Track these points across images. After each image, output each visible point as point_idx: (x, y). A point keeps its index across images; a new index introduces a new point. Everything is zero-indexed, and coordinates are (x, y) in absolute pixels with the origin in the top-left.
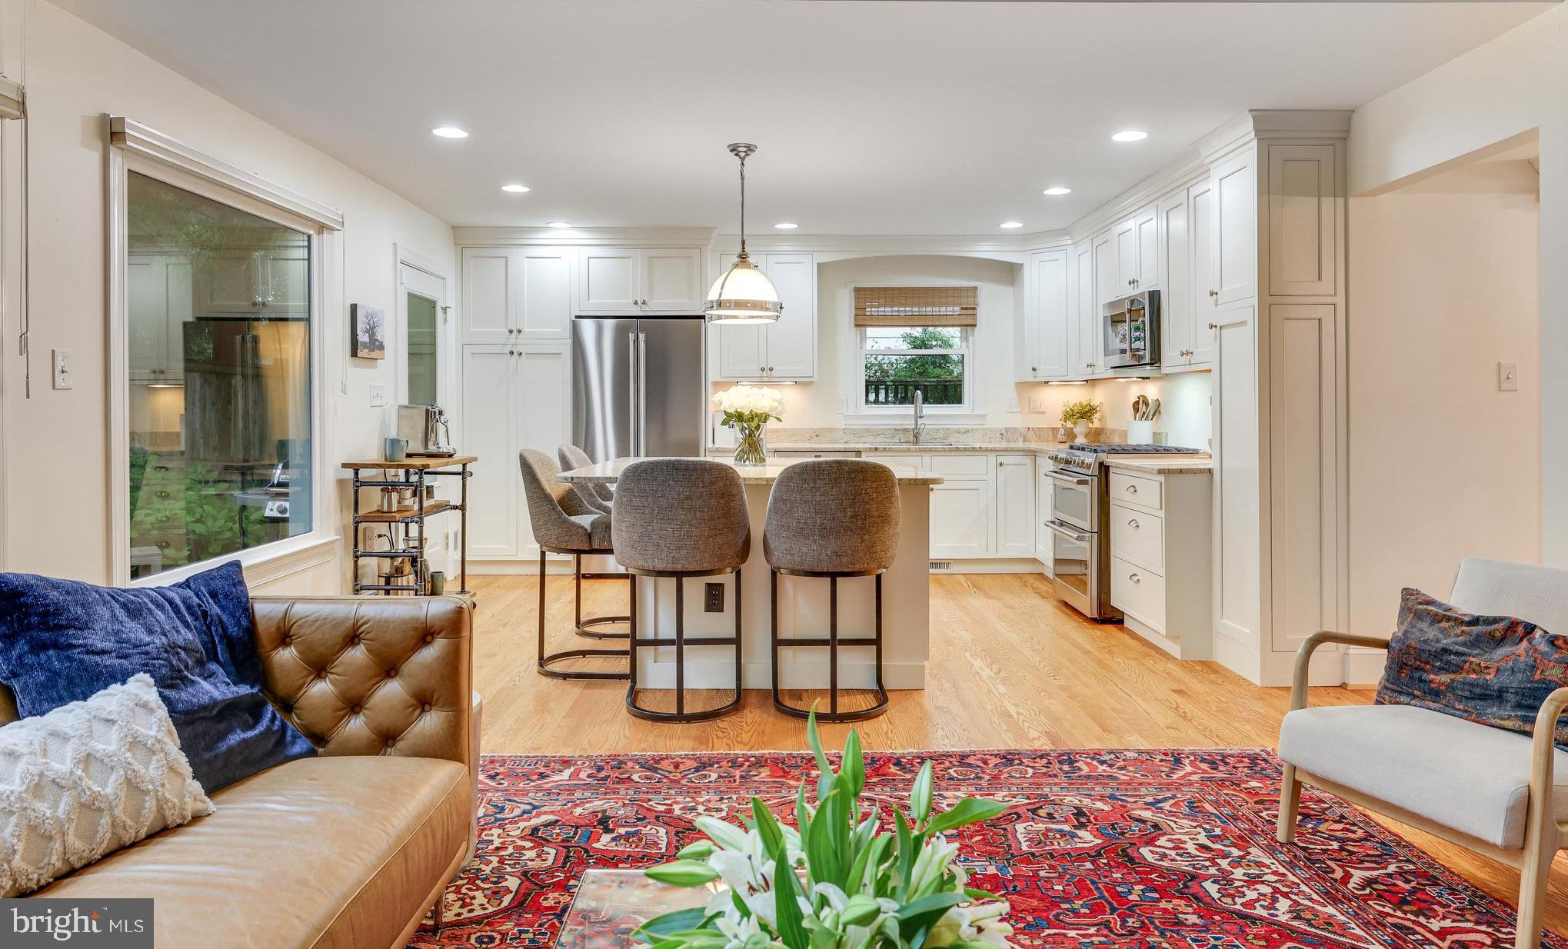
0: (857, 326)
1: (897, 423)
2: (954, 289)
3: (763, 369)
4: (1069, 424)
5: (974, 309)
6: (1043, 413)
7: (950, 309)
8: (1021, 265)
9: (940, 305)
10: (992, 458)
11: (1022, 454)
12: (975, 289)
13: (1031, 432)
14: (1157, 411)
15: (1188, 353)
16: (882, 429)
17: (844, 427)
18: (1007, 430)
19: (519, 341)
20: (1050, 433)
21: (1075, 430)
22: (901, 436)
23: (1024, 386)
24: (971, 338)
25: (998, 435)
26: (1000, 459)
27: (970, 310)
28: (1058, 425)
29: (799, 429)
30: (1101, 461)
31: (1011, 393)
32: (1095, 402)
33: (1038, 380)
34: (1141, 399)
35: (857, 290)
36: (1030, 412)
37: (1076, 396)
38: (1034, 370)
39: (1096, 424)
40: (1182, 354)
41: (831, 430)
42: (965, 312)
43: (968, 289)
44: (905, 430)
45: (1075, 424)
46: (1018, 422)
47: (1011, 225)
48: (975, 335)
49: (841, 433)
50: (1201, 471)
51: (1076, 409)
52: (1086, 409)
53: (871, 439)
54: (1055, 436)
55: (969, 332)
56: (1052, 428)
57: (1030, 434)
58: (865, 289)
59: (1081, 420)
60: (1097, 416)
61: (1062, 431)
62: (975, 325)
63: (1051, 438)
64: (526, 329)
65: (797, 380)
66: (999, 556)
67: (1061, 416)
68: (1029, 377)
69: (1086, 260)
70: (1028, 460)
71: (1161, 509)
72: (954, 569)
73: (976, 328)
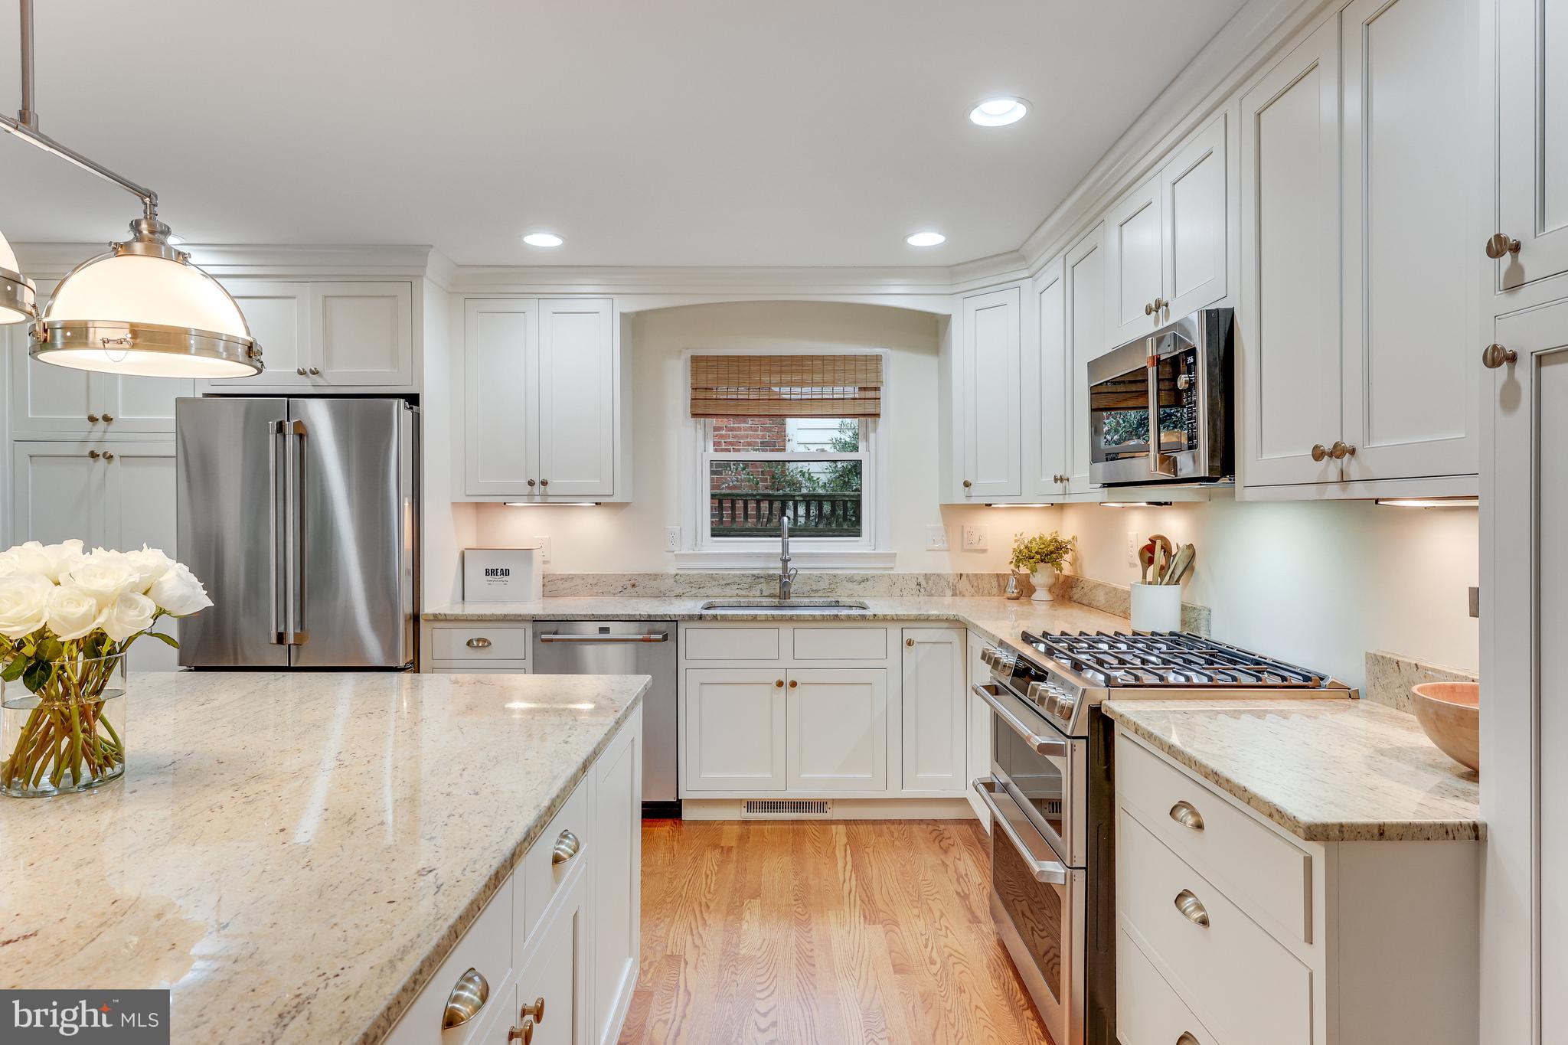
0: (694, 415)
1: (757, 566)
2: (845, 358)
3: (531, 483)
4: (1024, 570)
5: (877, 389)
6: (984, 551)
7: (838, 389)
8: (949, 317)
9: (823, 384)
10: (894, 632)
11: (946, 625)
12: (877, 359)
13: (964, 582)
14: (1189, 567)
15: (1339, 451)
16: (734, 576)
17: (675, 572)
18: (927, 577)
19: (108, 436)
20: (995, 583)
21: (1034, 581)
22: (763, 586)
23: (953, 511)
24: (872, 436)
25: (913, 585)
26: (909, 634)
27: (871, 391)
28: (1007, 570)
29: (606, 575)
30: (1094, 704)
31: (934, 520)
32: (1065, 536)
33: (974, 501)
34: (1159, 543)
35: (695, 360)
36: (964, 550)
37: (1033, 527)
38: (967, 484)
39: (1067, 570)
40: (1318, 454)
41: (655, 577)
42: (863, 394)
43: (866, 359)
44: (769, 578)
45: (1034, 570)
46: (946, 565)
47: (926, 239)
48: (878, 430)
49: (671, 581)
50: (1447, 832)
51: (1035, 548)
52: (1052, 548)
53: (717, 591)
54: (1003, 589)
55: (870, 425)
56: (998, 576)
57: (964, 585)
58: (707, 359)
59: (1042, 564)
60: (1068, 557)
61: (1013, 582)
62: (877, 415)
63: (995, 591)
64: (120, 416)
65: (598, 500)
66: (908, 792)
67: (1011, 556)
68: (959, 497)
69: (1054, 299)
70: (954, 636)
71: (1309, 939)
72: (834, 813)
73: (881, 421)
